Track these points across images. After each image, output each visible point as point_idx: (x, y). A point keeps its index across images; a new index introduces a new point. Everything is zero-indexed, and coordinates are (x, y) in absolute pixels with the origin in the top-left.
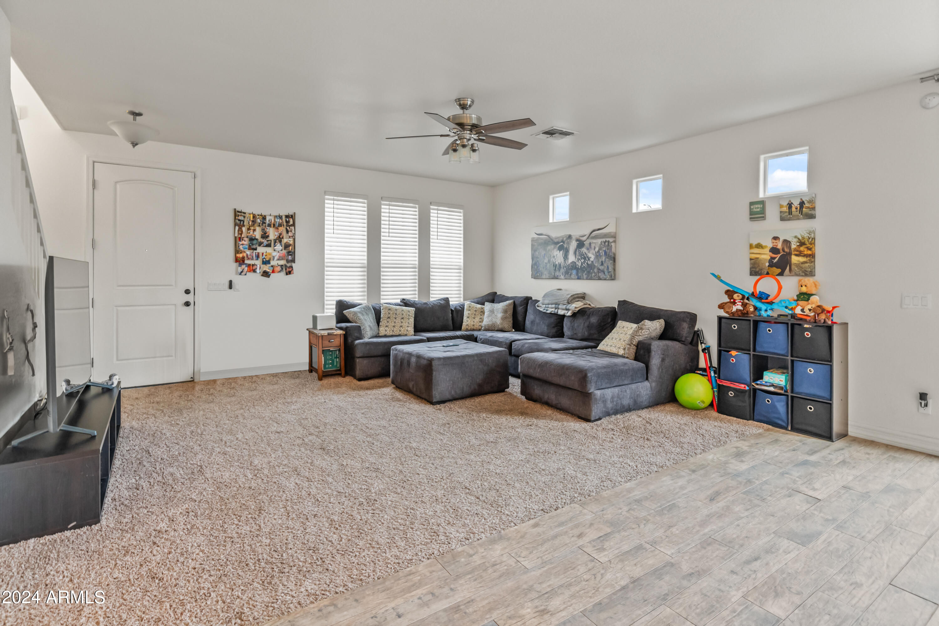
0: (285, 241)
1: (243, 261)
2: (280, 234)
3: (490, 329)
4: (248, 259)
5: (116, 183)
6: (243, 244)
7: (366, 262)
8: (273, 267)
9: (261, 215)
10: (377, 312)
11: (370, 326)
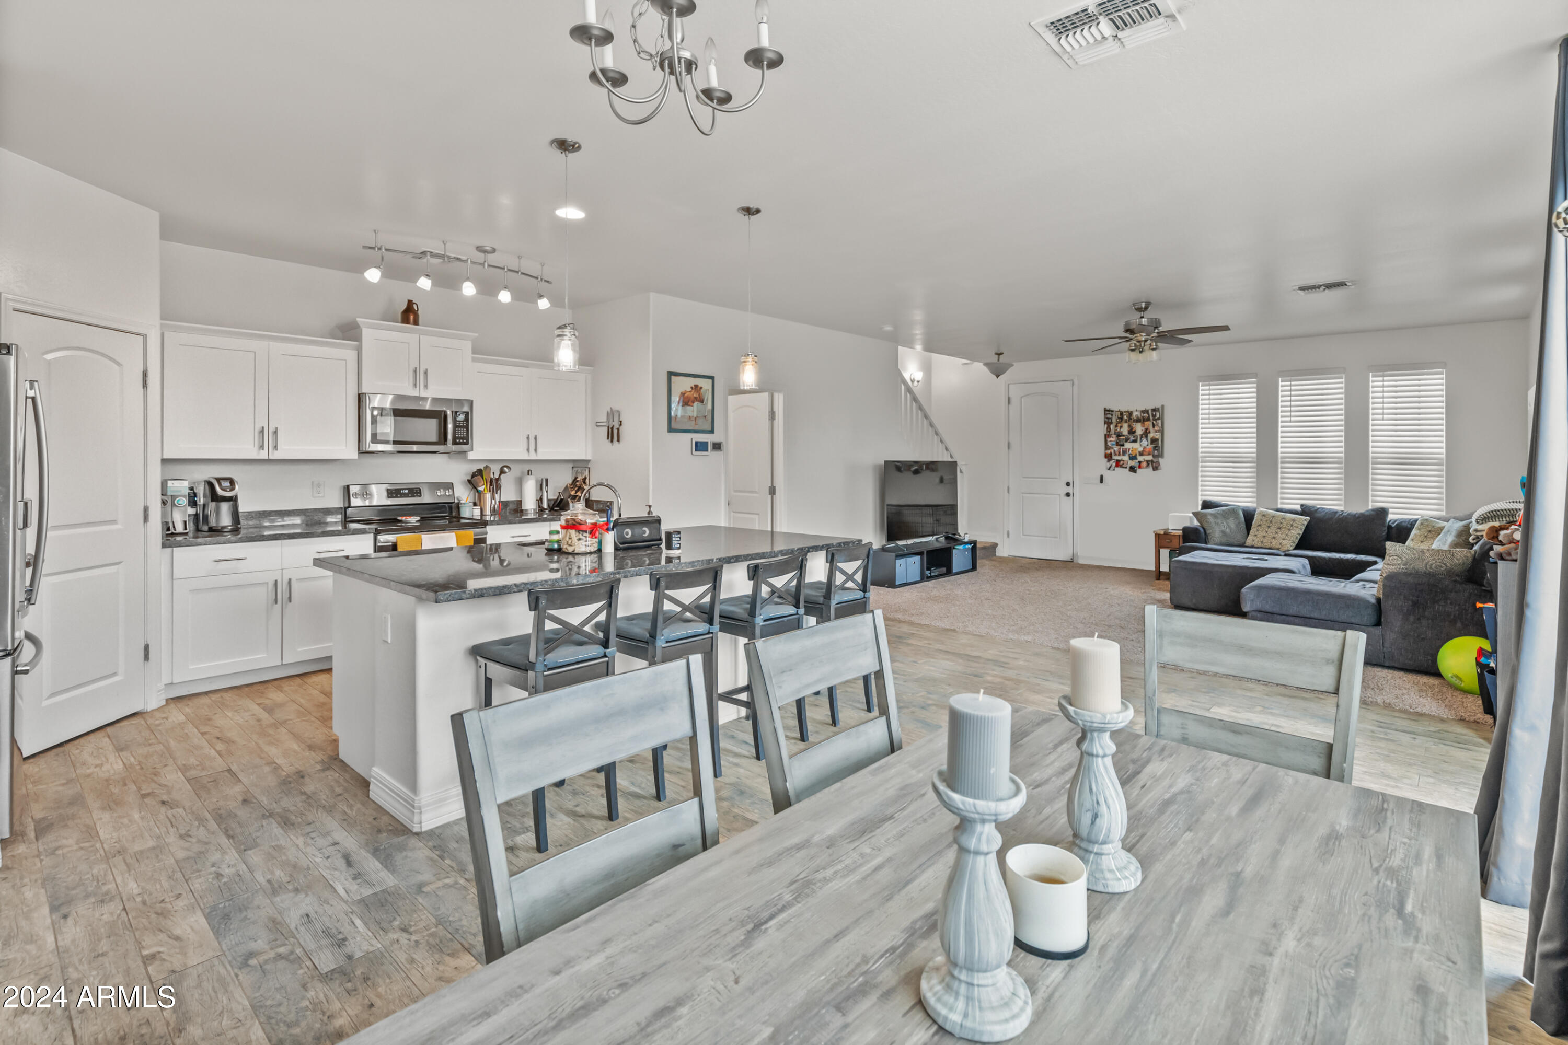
0: (1151, 436)
1: (1111, 457)
2: (1147, 429)
4: (1116, 455)
5: (1020, 396)
6: (1111, 441)
7: (1255, 456)
8: (1140, 462)
9: (1128, 412)
10: (1249, 517)
11: (1224, 533)
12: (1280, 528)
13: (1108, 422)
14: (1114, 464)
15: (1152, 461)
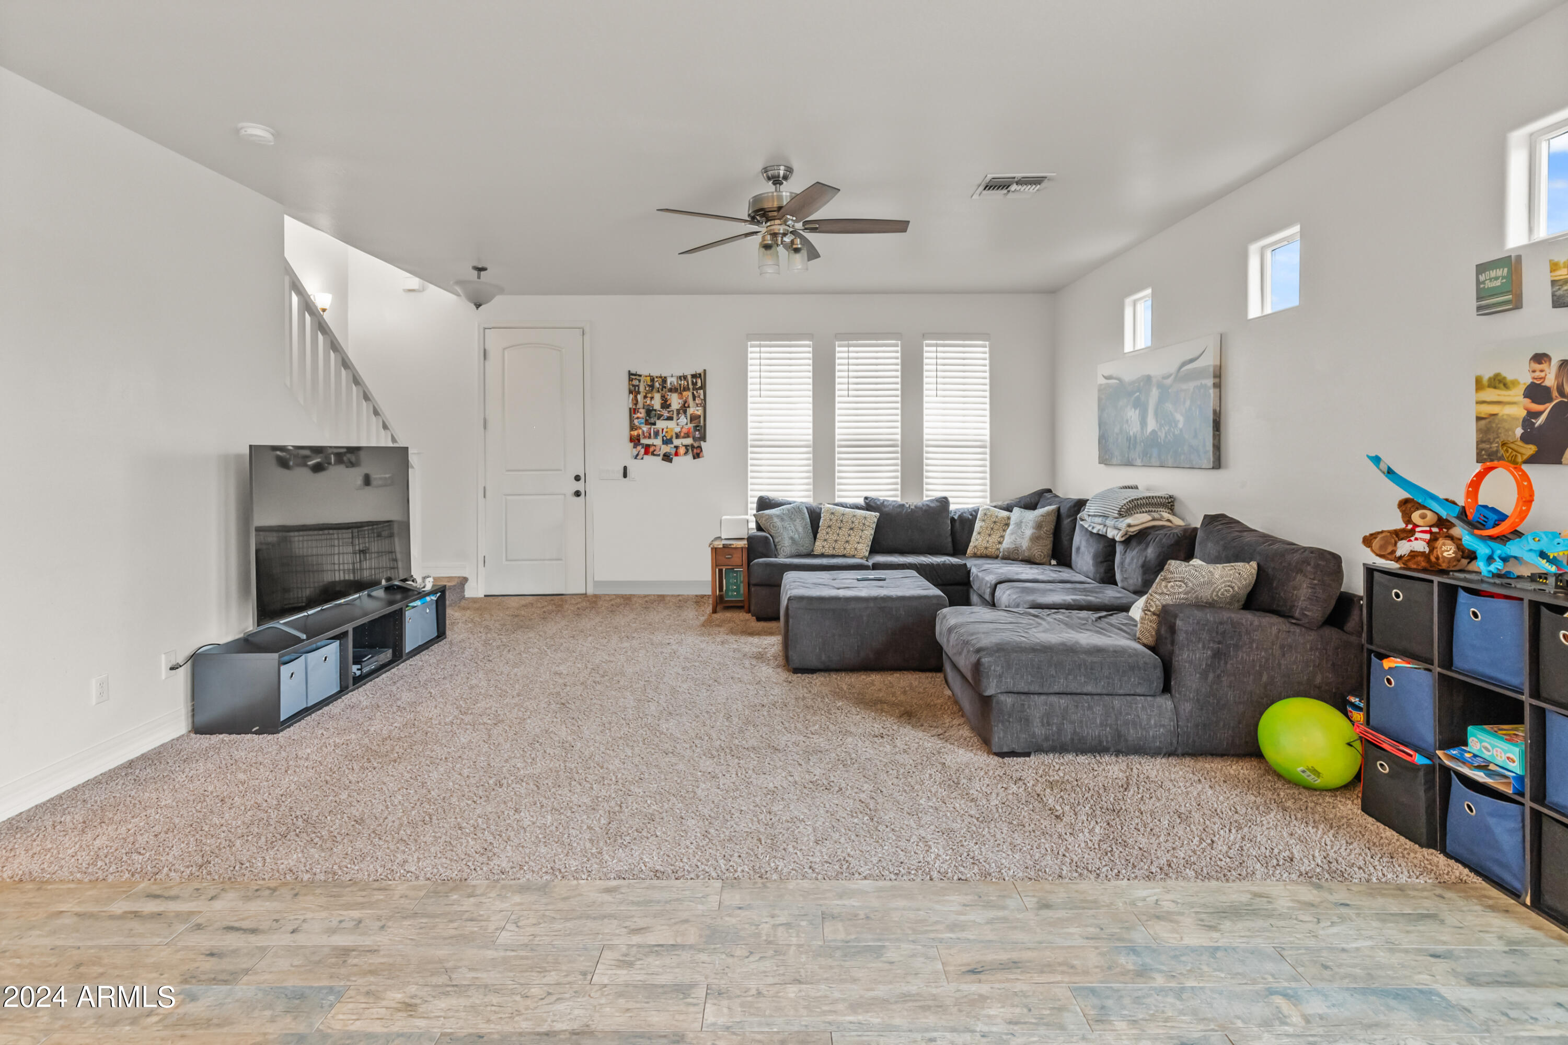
0: (691, 411)
1: (639, 440)
2: (685, 402)
3: (1011, 556)
4: (645, 437)
5: (504, 349)
6: (638, 418)
7: (811, 437)
8: (677, 447)
9: (661, 377)
10: (815, 517)
11: (792, 538)
12: (852, 529)
13: (634, 391)
14: (643, 451)
15: (693, 446)
